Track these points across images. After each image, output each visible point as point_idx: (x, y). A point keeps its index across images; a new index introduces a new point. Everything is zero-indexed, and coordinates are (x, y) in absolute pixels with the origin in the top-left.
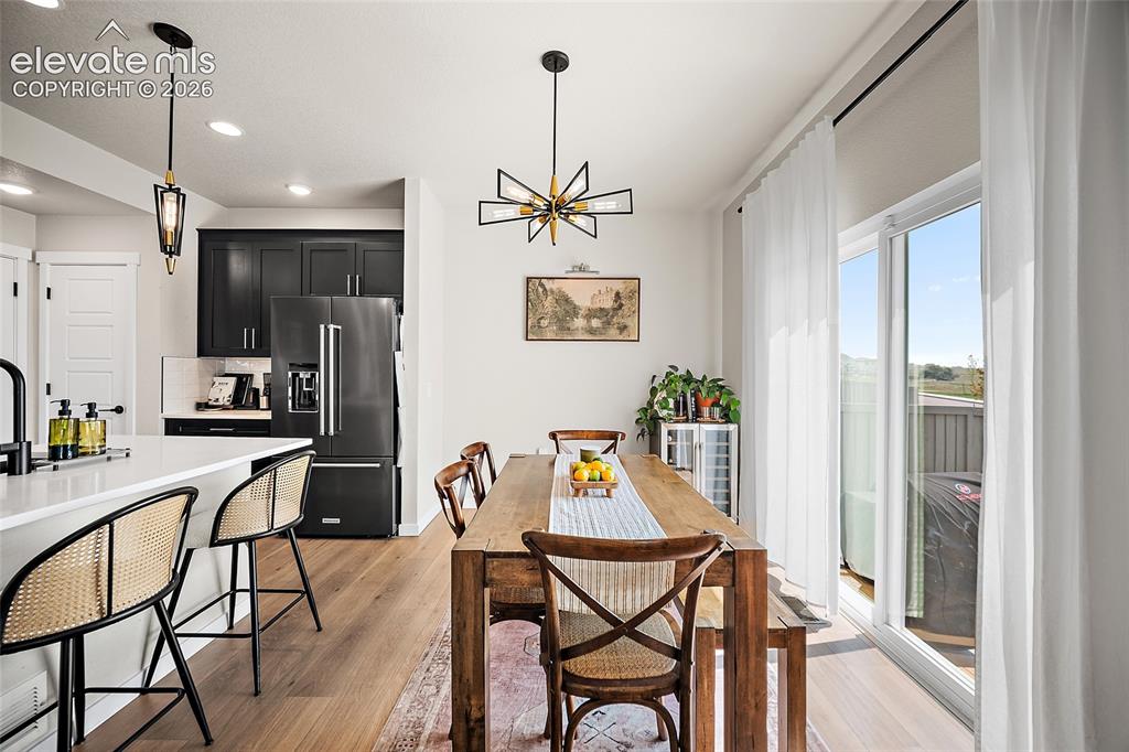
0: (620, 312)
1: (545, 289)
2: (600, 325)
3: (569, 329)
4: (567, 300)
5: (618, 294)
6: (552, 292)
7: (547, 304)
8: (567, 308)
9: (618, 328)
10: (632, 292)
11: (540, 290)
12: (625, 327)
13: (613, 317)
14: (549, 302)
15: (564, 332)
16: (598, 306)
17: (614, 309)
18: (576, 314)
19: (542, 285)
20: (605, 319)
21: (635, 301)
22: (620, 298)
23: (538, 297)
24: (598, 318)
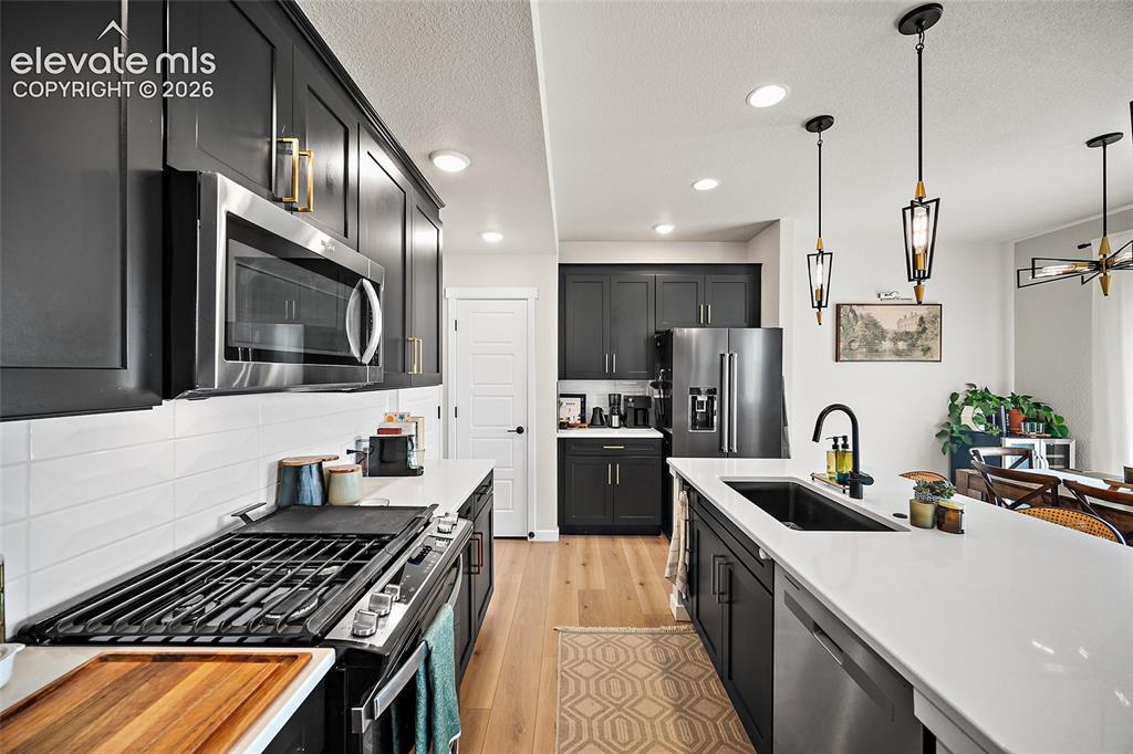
0: (924, 336)
1: (855, 315)
2: (905, 347)
3: (877, 351)
4: (876, 325)
5: (922, 319)
6: (862, 317)
7: (857, 328)
8: (876, 332)
9: (923, 350)
10: (935, 317)
11: (851, 315)
12: (929, 349)
13: (917, 339)
14: (859, 327)
15: (873, 353)
16: (903, 329)
17: (919, 333)
18: (884, 338)
19: (853, 311)
20: (910, 341)
21: (937, 325)
22: (924, 322)
23: (849, 321)
24: (905, 341)
